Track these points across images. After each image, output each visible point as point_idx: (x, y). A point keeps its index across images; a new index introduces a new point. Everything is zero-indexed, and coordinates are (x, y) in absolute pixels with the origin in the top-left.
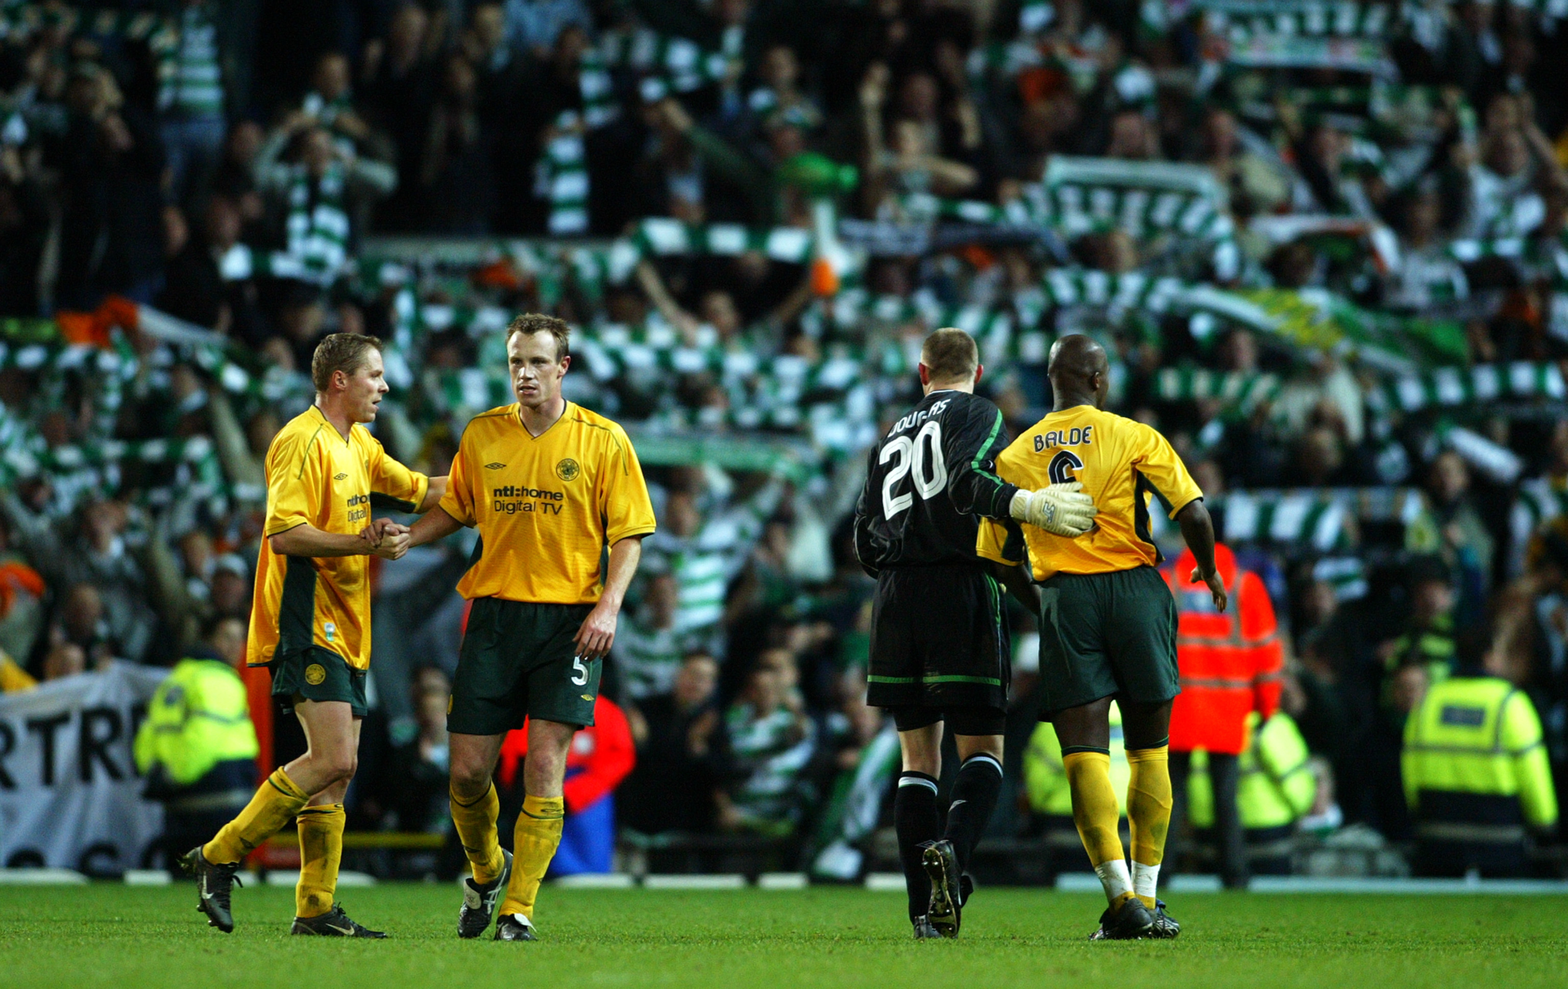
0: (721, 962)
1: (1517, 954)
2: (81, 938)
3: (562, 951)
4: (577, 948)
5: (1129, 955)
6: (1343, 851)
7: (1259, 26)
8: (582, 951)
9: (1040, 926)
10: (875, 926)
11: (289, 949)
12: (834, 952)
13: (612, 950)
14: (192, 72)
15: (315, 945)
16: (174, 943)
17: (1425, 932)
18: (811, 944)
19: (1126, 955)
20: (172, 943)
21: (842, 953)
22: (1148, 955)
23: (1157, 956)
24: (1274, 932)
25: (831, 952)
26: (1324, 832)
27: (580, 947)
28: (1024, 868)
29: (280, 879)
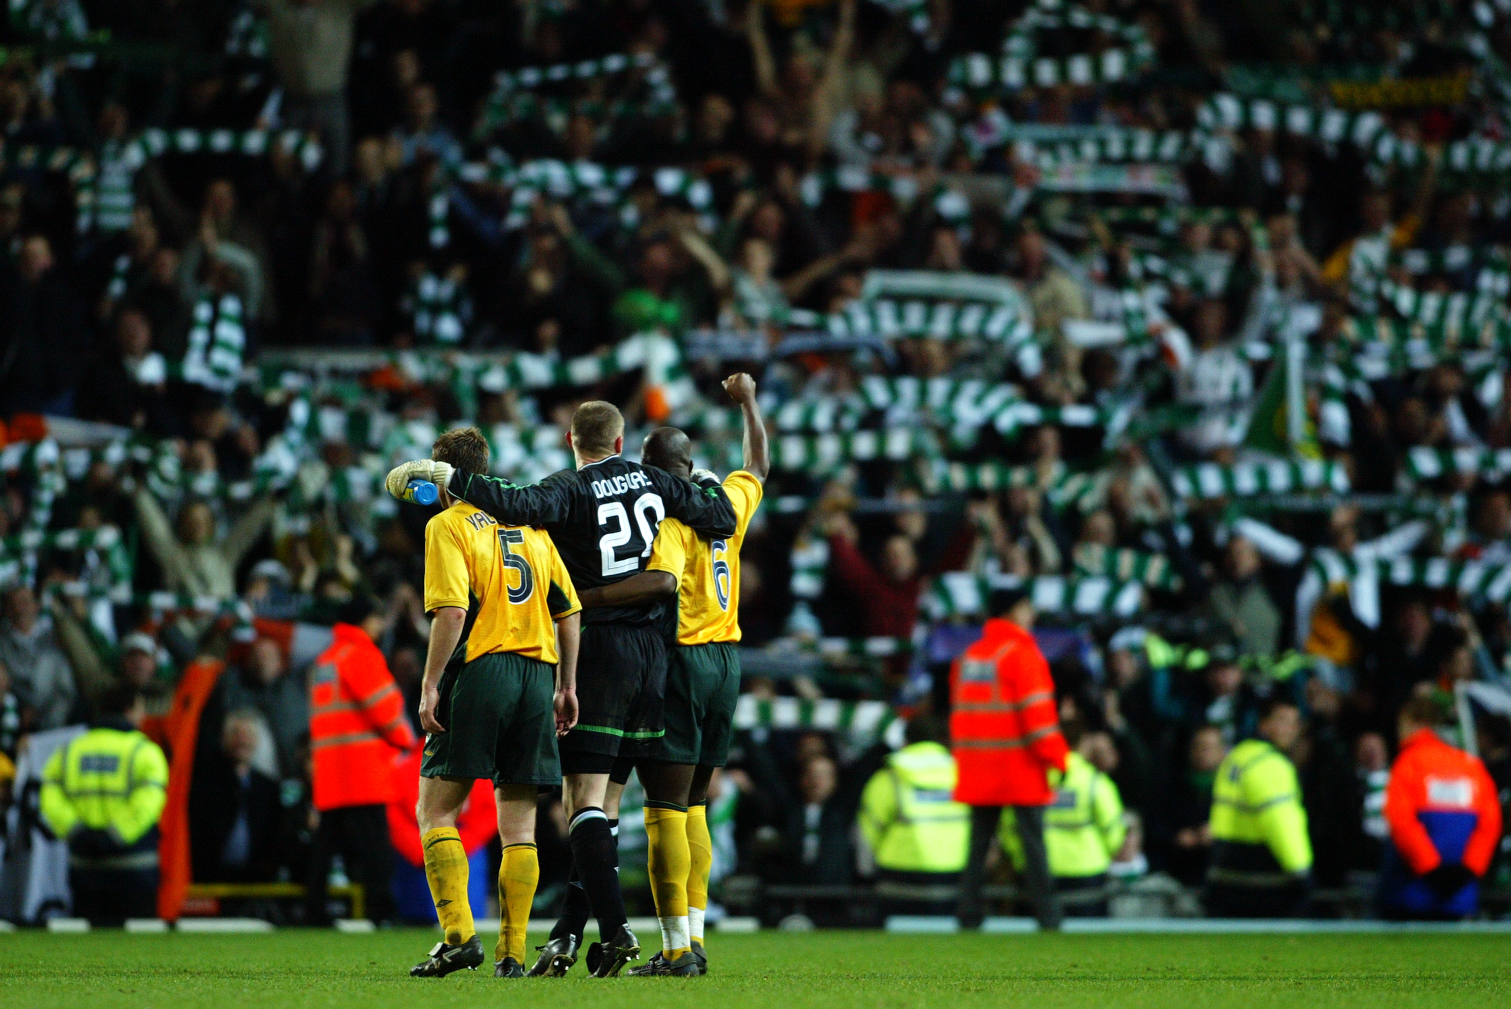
0: (584, 998)
1: (1300, 986)
2: (8, 980)
3: (441, 989)
4: (455, 986)
5: (951, 989)
6: (1146, 895)
7: (1065, 152)
8: (459, 989)
9: (872, 964)
10: (723, 965)
11: (195, 989)
12: (686, 988)
13: (486, 988)
14: (109, 200)
15: (219, 986)
16: (92, 984)
17: (1218, 967)
18: (666, 981)
19: (949, 989)
20: (90, 984)
21: (692, 990)
22: (968, 990)
23: (977, 991)
24: (1082, 968)
25: (683, 989)
26: (1129, 879)
27: (458, 986)
28: (857, 912)
29: (187, 926)
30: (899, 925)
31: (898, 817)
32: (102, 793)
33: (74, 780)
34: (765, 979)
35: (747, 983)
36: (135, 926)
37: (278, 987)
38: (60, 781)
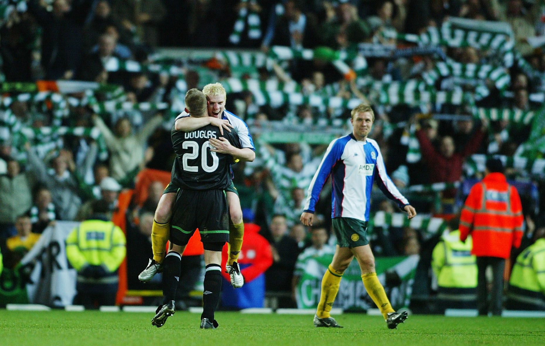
28: (432, 307)
29: (127, 309)
30: (450, 313)
31: (446, 264)
32: (99, 249)
33: (84, 244)
34: (390, 337)
35: (382, 338)
36: (104, 309)
37: (169, 337)
38: (77, 243)
